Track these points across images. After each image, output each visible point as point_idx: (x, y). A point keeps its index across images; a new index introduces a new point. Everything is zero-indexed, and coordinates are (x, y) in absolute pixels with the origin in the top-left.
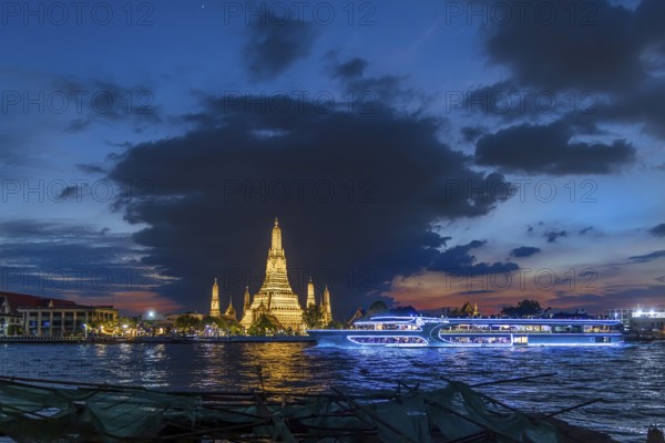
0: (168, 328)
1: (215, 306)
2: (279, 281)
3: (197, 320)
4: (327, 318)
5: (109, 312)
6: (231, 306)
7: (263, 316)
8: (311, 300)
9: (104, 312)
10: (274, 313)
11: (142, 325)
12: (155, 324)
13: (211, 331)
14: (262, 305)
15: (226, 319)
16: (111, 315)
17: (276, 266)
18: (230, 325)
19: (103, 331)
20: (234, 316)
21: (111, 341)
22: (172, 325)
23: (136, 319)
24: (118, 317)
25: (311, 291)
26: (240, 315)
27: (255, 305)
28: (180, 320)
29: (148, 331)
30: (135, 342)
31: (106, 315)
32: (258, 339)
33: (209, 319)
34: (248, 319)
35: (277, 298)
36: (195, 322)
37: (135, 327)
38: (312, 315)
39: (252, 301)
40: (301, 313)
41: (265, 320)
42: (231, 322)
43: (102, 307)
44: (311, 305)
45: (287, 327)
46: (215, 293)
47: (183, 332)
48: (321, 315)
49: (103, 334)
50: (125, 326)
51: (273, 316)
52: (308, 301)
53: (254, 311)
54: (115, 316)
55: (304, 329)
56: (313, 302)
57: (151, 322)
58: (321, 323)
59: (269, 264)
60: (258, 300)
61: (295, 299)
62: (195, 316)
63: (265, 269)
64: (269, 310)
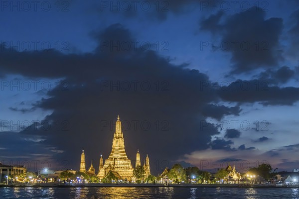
0: (56, 178)
1: (83, 166)
2: (120, 152)
3: (72, 174)
4: (147, 173)
5: (21, 169)
6: (92, 166)
7: (111, 172)
8: (138, 163)
9: (19, 169)
10: (116, 170)
11: (40, 176)
12: (48, 176)
13: (80, 180)
14: (110, 165)
15: (89, 173)
16: (22, 171)
17: (118, 144)
18: (91, 177)
19: (17, 180)
20: (93, 172)
21: (22, 186)
22: (57, 177)
23: (36, 173)
24: (26, 172)
25: (138, 158)
26: (97, 172)
27: (106, 166)
28: (62, 174)
29: (43, 180)
30: (36, 186)
31: (19, 170)
32: (108, 185)
33: (79, 174)
34: (102, 174)
35: (119, 162)
36: (71, 175)
37: (35, 178)
38: (139, 171)
39: (104, 163)
40: (133, 170)
41: (112, 175)
42: (92, 175)
43: (17, 166)
44: (138, 166)
45: (124, 178)
46: (83, 158)
47: (64, 181)
48: (143, 171)
49: (18, 182)
50: (30, 177)
51: (116, 172)
52: (137, 164)
53: (105, 169)
54: (24, 171)
55: (134, 180)
56: (140, 164)
57: (45, 175)
58: (144, 176)
59: (114, 142)
60: (107, 162)
61: (129, 162)
62: (71, 171)
63: (112, 145)
64: (114, 168)
